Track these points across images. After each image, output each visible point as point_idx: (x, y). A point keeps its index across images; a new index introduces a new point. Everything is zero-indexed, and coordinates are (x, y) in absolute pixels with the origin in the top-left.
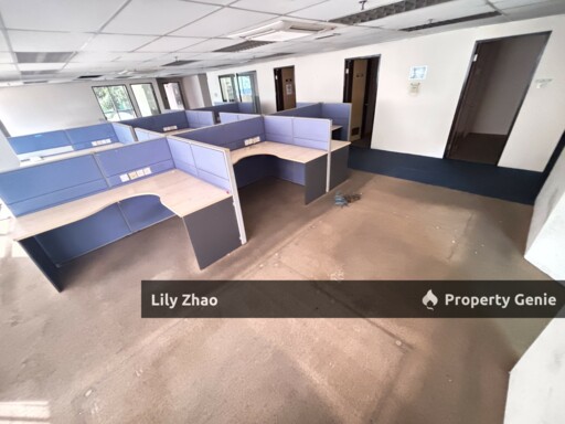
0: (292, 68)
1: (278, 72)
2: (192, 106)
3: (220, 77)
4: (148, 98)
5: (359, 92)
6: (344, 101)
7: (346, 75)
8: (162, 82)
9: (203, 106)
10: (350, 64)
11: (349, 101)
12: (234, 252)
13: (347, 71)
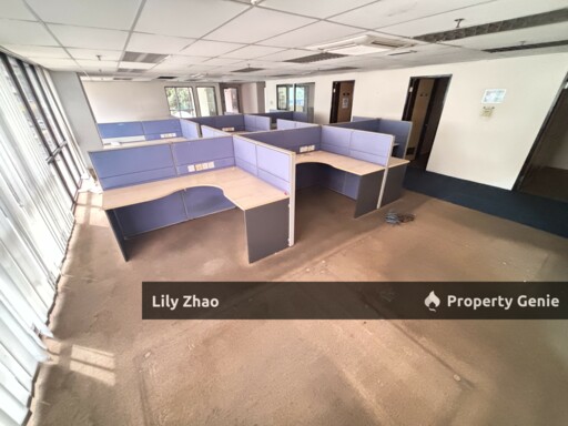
0: (352, 83)
1: (337, 85)
2: (246, 111)
3: (278, 86)
4: (209, 100)
5: (420, 111)
6: (403, 119)
7: (409, 93)
8: (223, 86)
9: (256, 112)
10: (415, 82)
11: (409, 119)
12: (281, 252)
13: (411, 90)
